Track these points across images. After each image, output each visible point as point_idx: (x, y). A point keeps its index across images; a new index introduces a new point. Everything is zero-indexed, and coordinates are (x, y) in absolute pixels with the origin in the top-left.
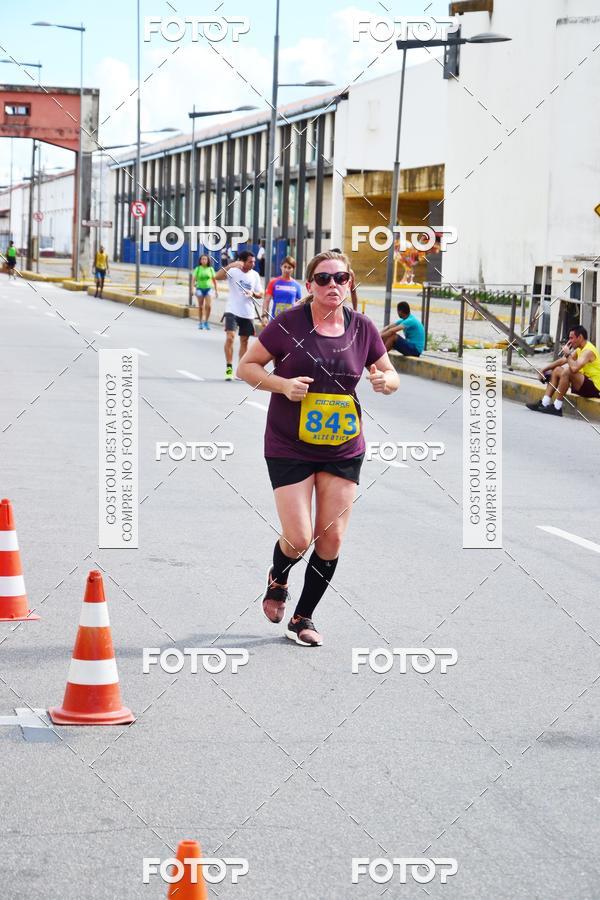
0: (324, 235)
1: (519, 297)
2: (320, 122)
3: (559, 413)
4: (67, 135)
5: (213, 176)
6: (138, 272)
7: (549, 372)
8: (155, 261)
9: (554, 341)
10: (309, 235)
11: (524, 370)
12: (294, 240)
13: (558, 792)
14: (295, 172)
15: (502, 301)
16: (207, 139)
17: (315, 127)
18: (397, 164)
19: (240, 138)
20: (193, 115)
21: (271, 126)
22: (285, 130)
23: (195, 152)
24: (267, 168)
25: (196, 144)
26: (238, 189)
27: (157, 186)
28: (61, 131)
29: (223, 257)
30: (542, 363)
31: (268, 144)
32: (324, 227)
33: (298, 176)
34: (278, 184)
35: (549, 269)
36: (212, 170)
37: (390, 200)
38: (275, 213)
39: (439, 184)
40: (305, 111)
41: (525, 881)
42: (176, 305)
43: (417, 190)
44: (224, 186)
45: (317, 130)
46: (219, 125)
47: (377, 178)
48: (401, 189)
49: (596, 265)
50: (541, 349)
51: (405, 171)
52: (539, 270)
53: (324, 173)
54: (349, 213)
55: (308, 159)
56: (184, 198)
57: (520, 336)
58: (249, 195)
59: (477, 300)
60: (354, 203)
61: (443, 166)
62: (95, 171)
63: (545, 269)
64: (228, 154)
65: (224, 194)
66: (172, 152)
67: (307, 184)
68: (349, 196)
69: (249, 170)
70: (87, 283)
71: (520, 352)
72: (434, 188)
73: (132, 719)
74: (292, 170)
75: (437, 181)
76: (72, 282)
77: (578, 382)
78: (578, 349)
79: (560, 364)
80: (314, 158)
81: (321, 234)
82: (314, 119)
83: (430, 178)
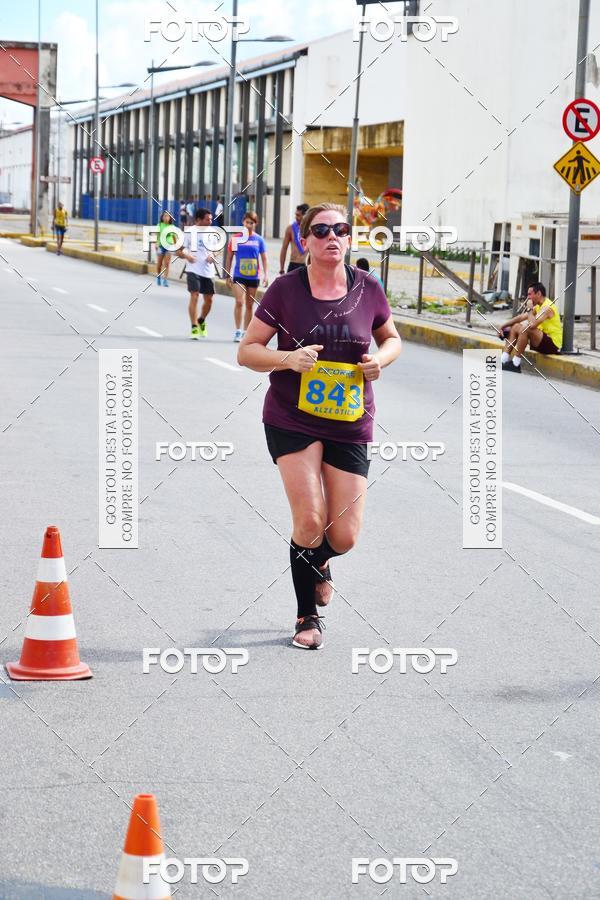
1: (478, 254)
2: (278, 77)
3: (517, 370)
4: (24, 90)
5: (172, 132)
6: (96, 228)
7: (508, 328)
8: (114, 217)
9: (513, 298)
10: (268, 192)
11: (483, 327)
12: (253, 197)
13: (514, 746)
14: (254, 129)
15: (461, 258)
16: (166, 95)
17: (274, 83)
18: (356, 120)
19: (199, 94)
20: (152, 71)
21: (231, 80)
22: (245, 86)
23: (153, 108)
24: (226, 123)
25: (155, 99)
26: (197, 145)
27: (115, 141)
28: (18, 86)
30: (501, 319)
31: (227, 100)
32: (284, 184)
33: (257, 132)
34: (237, 140)
35: (508, 226)
36: (171, 125)
37: (348, 156)
38: (235, 169)
39: (398, 140)
40: (264, 67)
41: (481, 834)
42: (135, 262)
43: (377, 147)
44: (183, 142)
45: (276, 86)
46: (177, 81)
47: (336, 134)
48: (360, 145)
49: (555, 222)
50: (500, 305)
51: (365, 128)
52: (498, 227)
53: (284, 129)
54: (311, 170)
55: (268, 115)
56: (143, 154)
57: (479, 293)
58: (208, 151)
59: (437, 257)
60: (313, 159)
61: (402, 122)
62: (54, 127)
63: (504, 226)
64: (187, 109)
65: (183, 150)
66: (131, 108)
67: (266, 141)
68: (309, 152)
69: (209, 126)
70: (45, 239)
71: (479, 309)
72: (393, 144)
73: (89, 674)
74: (251, 126)
75: (396, 137)
76: (31, 238)
77: (536, 338)
78: (538, 306)
79: (519, 321)
80: (273, 114)
81: (280, 191)
82: (274, 75)
83: (389, 134)
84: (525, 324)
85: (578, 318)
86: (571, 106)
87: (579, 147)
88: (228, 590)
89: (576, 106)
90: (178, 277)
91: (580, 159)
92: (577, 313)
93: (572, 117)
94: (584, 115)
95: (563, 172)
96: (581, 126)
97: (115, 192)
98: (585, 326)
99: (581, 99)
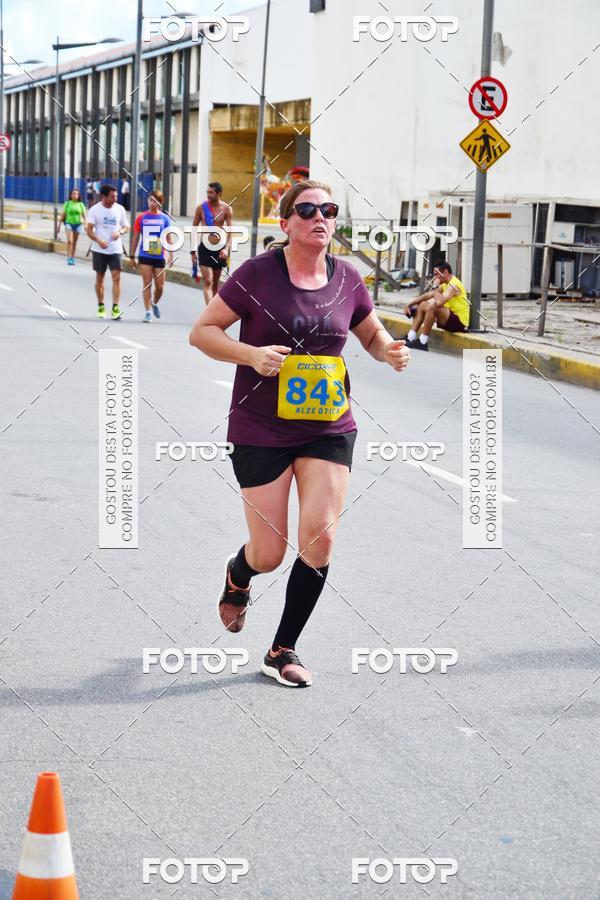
0: (190, 170)
2: (186, 54)
3: (424, 348)
5: (78, 109)
6: (2, 206)
7: (415, 307)
8: (20, 195)
9: (420, 276)
10: (175, 169)
11: (390, 305)
12: (160, 175)
14: (161, 106)
16: (71, 72)
17: (180, 60)
18: (263, 98)
19: (105, 71)
20: (57, 47)
21: (136, 58)
22: (151, 63)
23: (59, 86)
24: (133, 101)
25: (60, 76)
26: (103, 122)
27: (21, 119)
29: (89, 191)
30: (408, 297)
31: (133, 77)
32: (191, 161)
33: (163, 110)
34: (144, 117)
35: (416, 204)
36: (76, 103)
37: (255, 134)
38: (141, 147)
39: (305, 118)
40: (169, 44)
41: (386, 809)
42: (41, 240)
43: (284, 124)
44: (89, 119)
45: (183, 64)
46: (83, 58)
47: (243, 112)
48: (267, 123)
49: (462, 200)
50: (407, 283)
51: (271, 105)
52: (405, 205)
53: (191, 106)
54: (217, 148)
55: (174, 92)
56: (49, 132)
57: (386, 271)
58: (115, 128)
59: (344, 235)
60: (219, 137)
61: (309, 100)
63: (411, 204)
64: (93, 87)
65: (90, 127)
66: (36, 85)
67: (173, 118)
68: (217, 130)
69: (115, 103)
71: (386, 287)
74: (158, 103)
75: (303, 114)
77: (444, 317)
78: (444, 284)
80: (180, 91)
81: (187, 169)
82: (180, 52)
83: (296, 113)
84: (431, 302)
85: (484, 296)
86: (477, 85)
87: (486, 126)
88: (134, 568)
89: (482, 85)
90: (84, 256)
91: (486, 137)
92: (484, 290)
93: (478, 95)
94: (489, 93)
95: (470, 151)
96: (487, 104)
97: (21, 170)
98: (493, 304)
99: (487, 78)
